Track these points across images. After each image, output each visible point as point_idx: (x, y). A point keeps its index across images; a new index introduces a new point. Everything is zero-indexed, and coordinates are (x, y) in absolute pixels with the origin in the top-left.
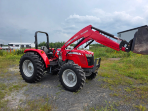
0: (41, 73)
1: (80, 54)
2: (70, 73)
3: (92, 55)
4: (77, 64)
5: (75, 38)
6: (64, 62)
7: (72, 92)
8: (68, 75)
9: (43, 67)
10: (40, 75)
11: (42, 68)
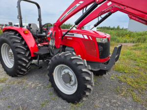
0: (24, 65)
1: (86, 37)
2: (66, 71)
3: (108, 39)
4: (79, 57)
5: (78, 5)
6: (58, 50)
7: (69, 102)
8: (63, 73)
9: (27, 55)
10: (24, 67)
11: (26, 58)
